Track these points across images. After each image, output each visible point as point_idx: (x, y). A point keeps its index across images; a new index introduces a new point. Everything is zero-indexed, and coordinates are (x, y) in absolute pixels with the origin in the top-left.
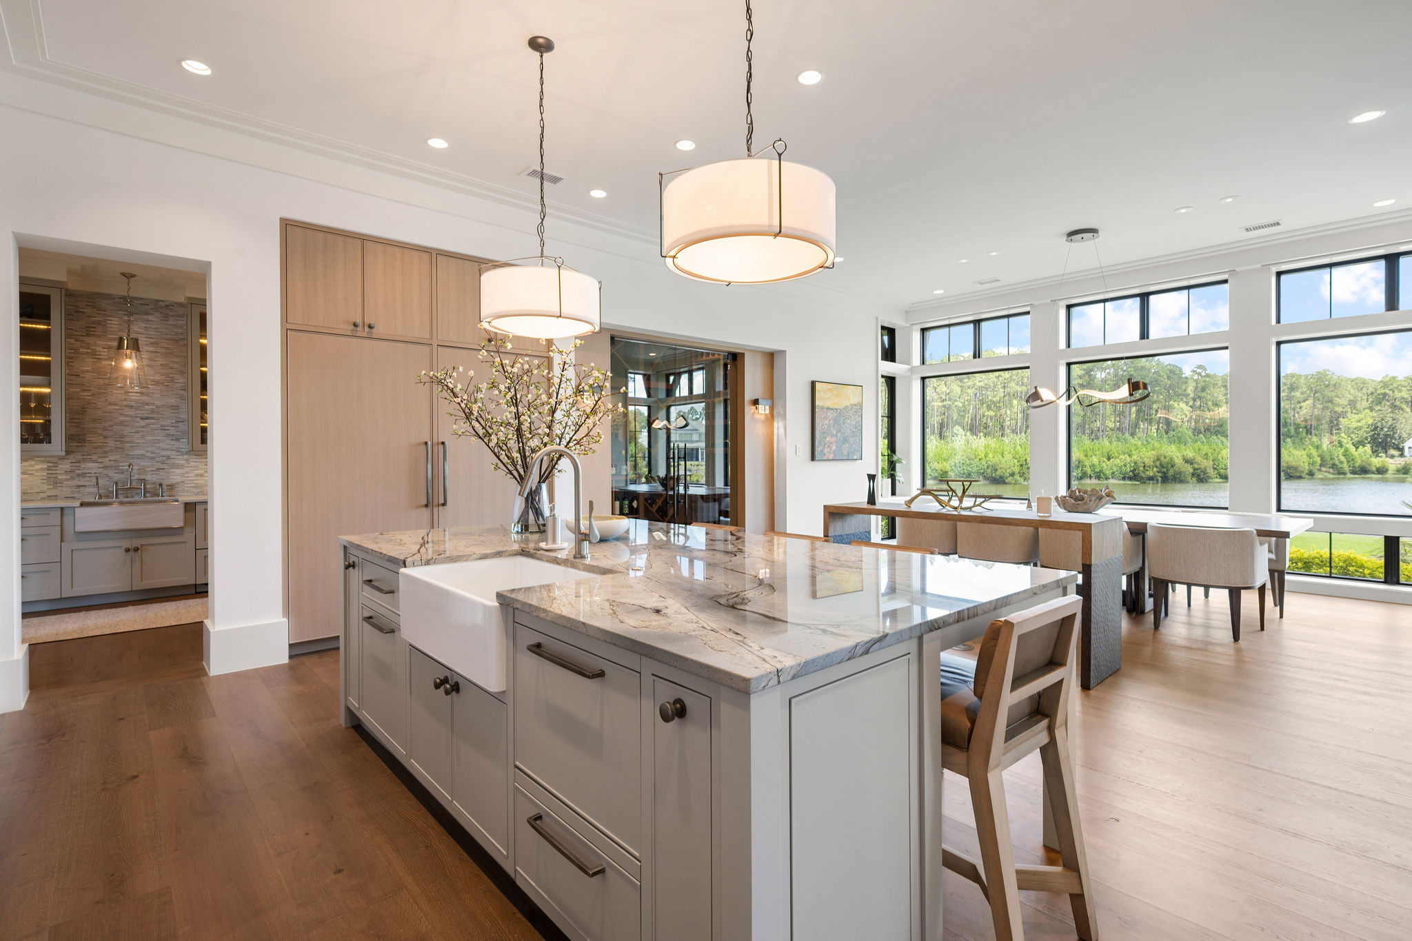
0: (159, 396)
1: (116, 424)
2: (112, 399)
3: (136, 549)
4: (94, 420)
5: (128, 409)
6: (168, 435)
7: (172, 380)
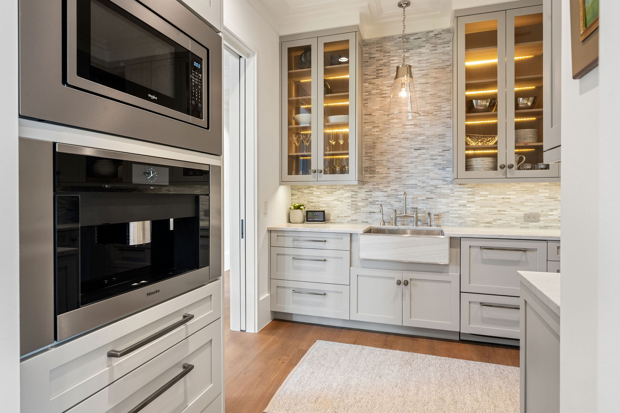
0: (428, 126)
1: (396, 156)
2: (394, 132)
3: (406, 283)
4: (381, 153)
5: (404, 141)
6: (435, 165)
7: (440, 109)
